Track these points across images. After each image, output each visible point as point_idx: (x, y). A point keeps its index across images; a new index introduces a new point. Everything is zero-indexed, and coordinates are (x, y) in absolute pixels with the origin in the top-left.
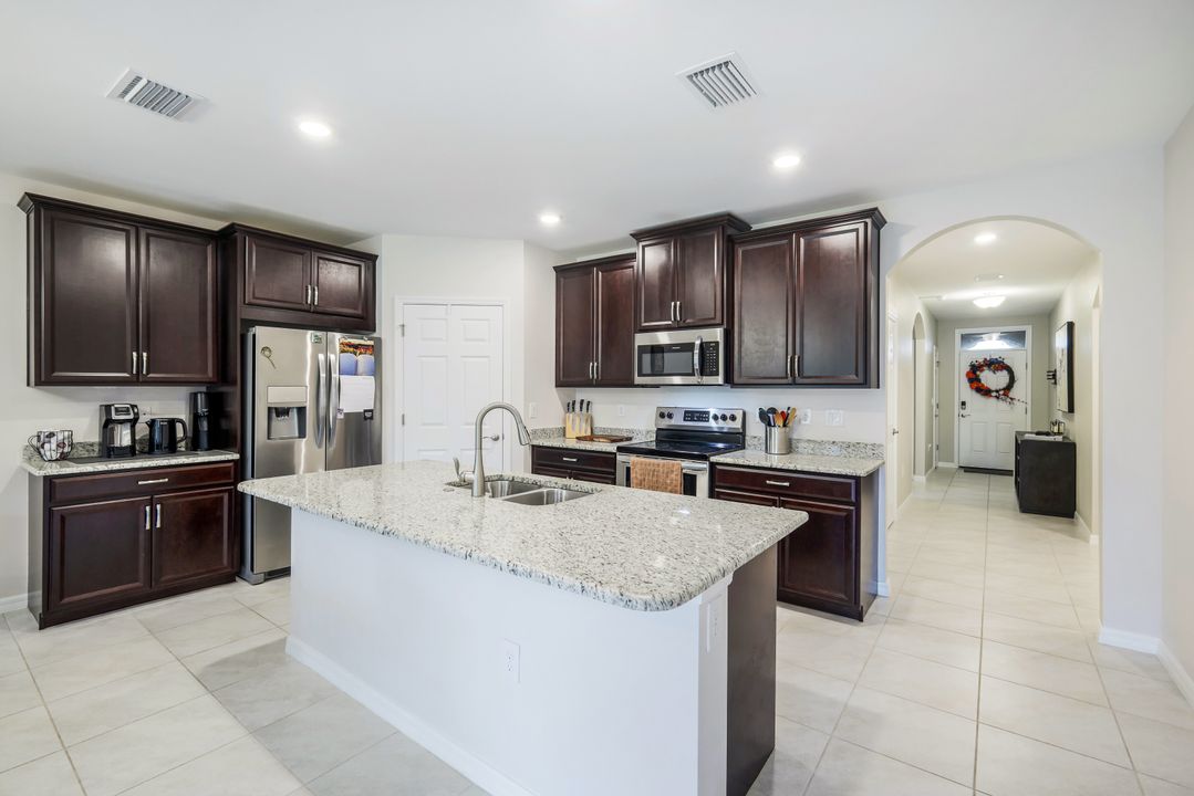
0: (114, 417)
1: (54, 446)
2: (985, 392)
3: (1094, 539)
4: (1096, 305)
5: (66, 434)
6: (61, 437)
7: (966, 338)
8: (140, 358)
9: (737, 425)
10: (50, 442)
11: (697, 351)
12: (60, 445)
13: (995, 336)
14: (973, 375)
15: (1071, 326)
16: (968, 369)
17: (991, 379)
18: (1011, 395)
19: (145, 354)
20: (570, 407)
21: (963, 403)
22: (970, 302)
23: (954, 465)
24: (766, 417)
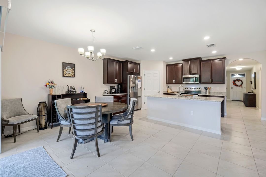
0: (113, 88)
2: (237, 85)
3: (260, 110)
4: (260, 70)
7: (233, 75)
9: (200, 90)
11: (195, 78)
13: (238, 74)
14: (234, 82)
15: (255, 73)
16: (233, 81)
17: (238, 83)
18: (242, 86)
19: (116, 79)
20: (168, 87)
21: (232, 88)
22: (235, 69)
23: (230, 100)
24: (206, 88)
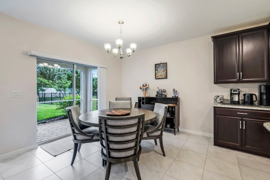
0: (233, 92)
1: (219, 99)
5: (222, 96)
6: (220, 97)
8: (240, 74)
10: (218, 98)
12: (220, 99)
19: (241, 73)
